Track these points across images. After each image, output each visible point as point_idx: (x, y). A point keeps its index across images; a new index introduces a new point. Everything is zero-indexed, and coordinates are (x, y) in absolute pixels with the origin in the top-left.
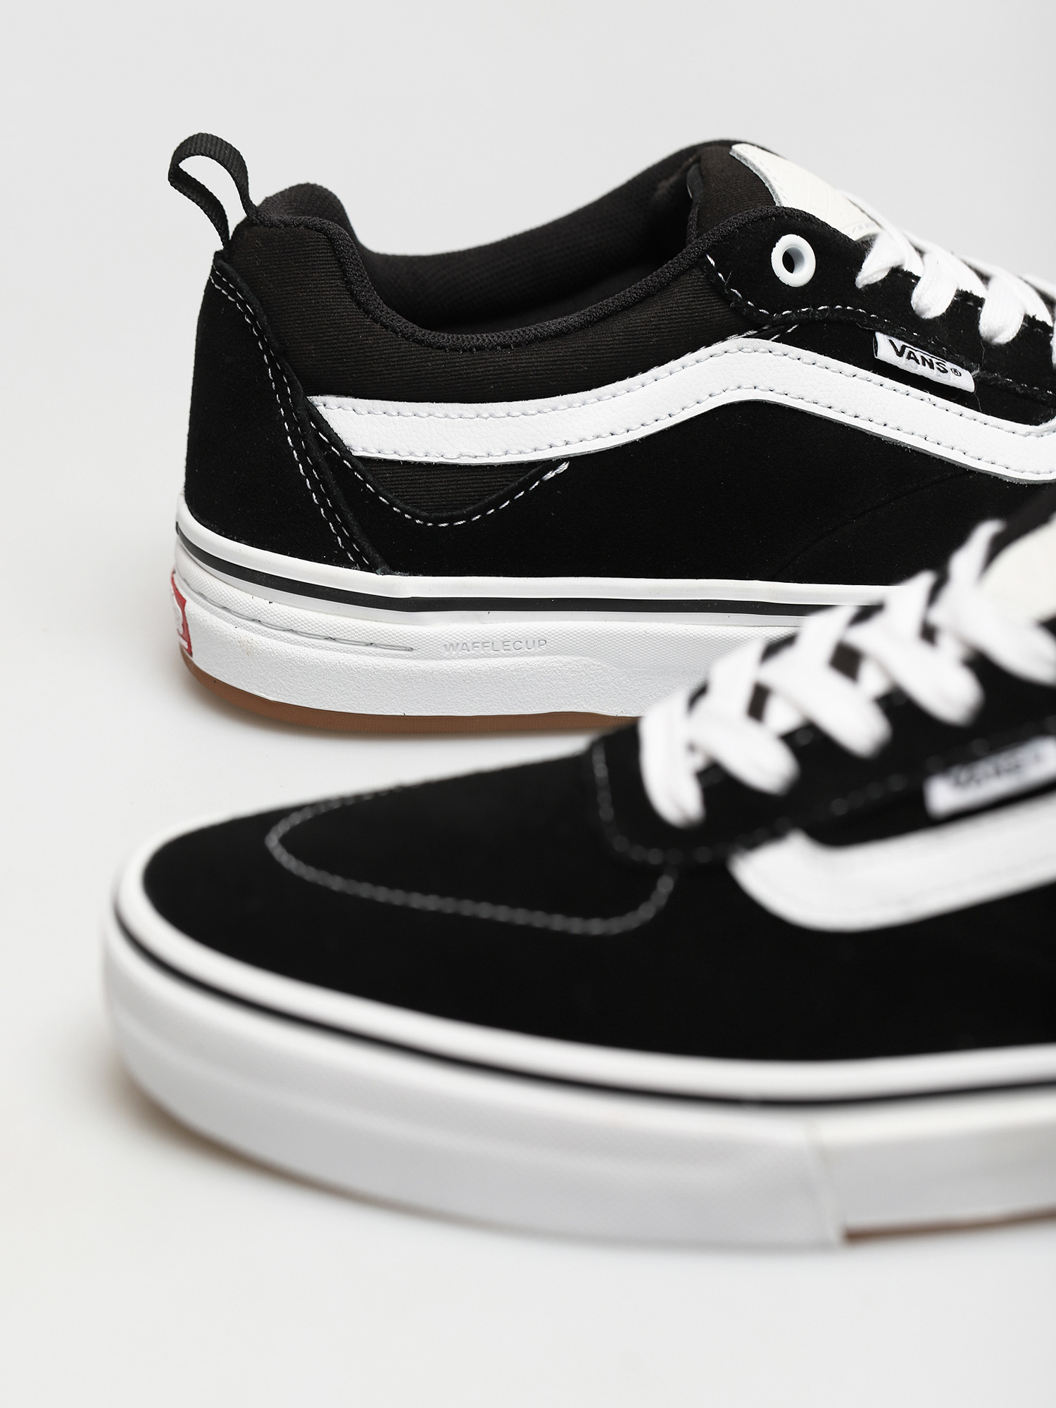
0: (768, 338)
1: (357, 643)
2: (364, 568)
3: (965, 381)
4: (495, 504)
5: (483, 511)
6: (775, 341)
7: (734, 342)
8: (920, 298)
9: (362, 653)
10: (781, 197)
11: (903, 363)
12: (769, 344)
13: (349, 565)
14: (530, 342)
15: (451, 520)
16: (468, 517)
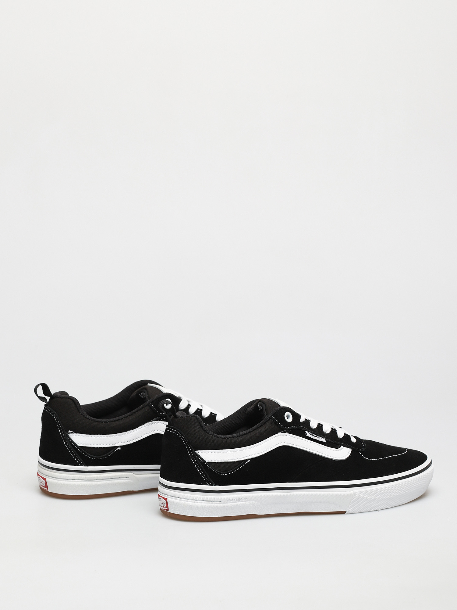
0: (286, 433)
1: (209, 501)
2: (210, 485)
3: (324, 440)
4: (236, 469)
5: (234, 471)
6: (287, 433)
7: (279, 434)
8: (311, 424)
9: (211, 503)
10: (281, 404)
11: (312, 437)
12: (286, 434)
13: (207, 485)
14: (240, 436)
15: (227, 473)
16: (231, 472)
